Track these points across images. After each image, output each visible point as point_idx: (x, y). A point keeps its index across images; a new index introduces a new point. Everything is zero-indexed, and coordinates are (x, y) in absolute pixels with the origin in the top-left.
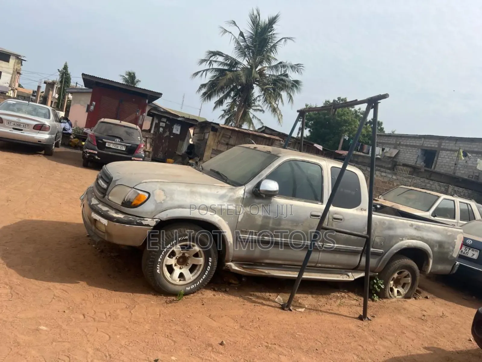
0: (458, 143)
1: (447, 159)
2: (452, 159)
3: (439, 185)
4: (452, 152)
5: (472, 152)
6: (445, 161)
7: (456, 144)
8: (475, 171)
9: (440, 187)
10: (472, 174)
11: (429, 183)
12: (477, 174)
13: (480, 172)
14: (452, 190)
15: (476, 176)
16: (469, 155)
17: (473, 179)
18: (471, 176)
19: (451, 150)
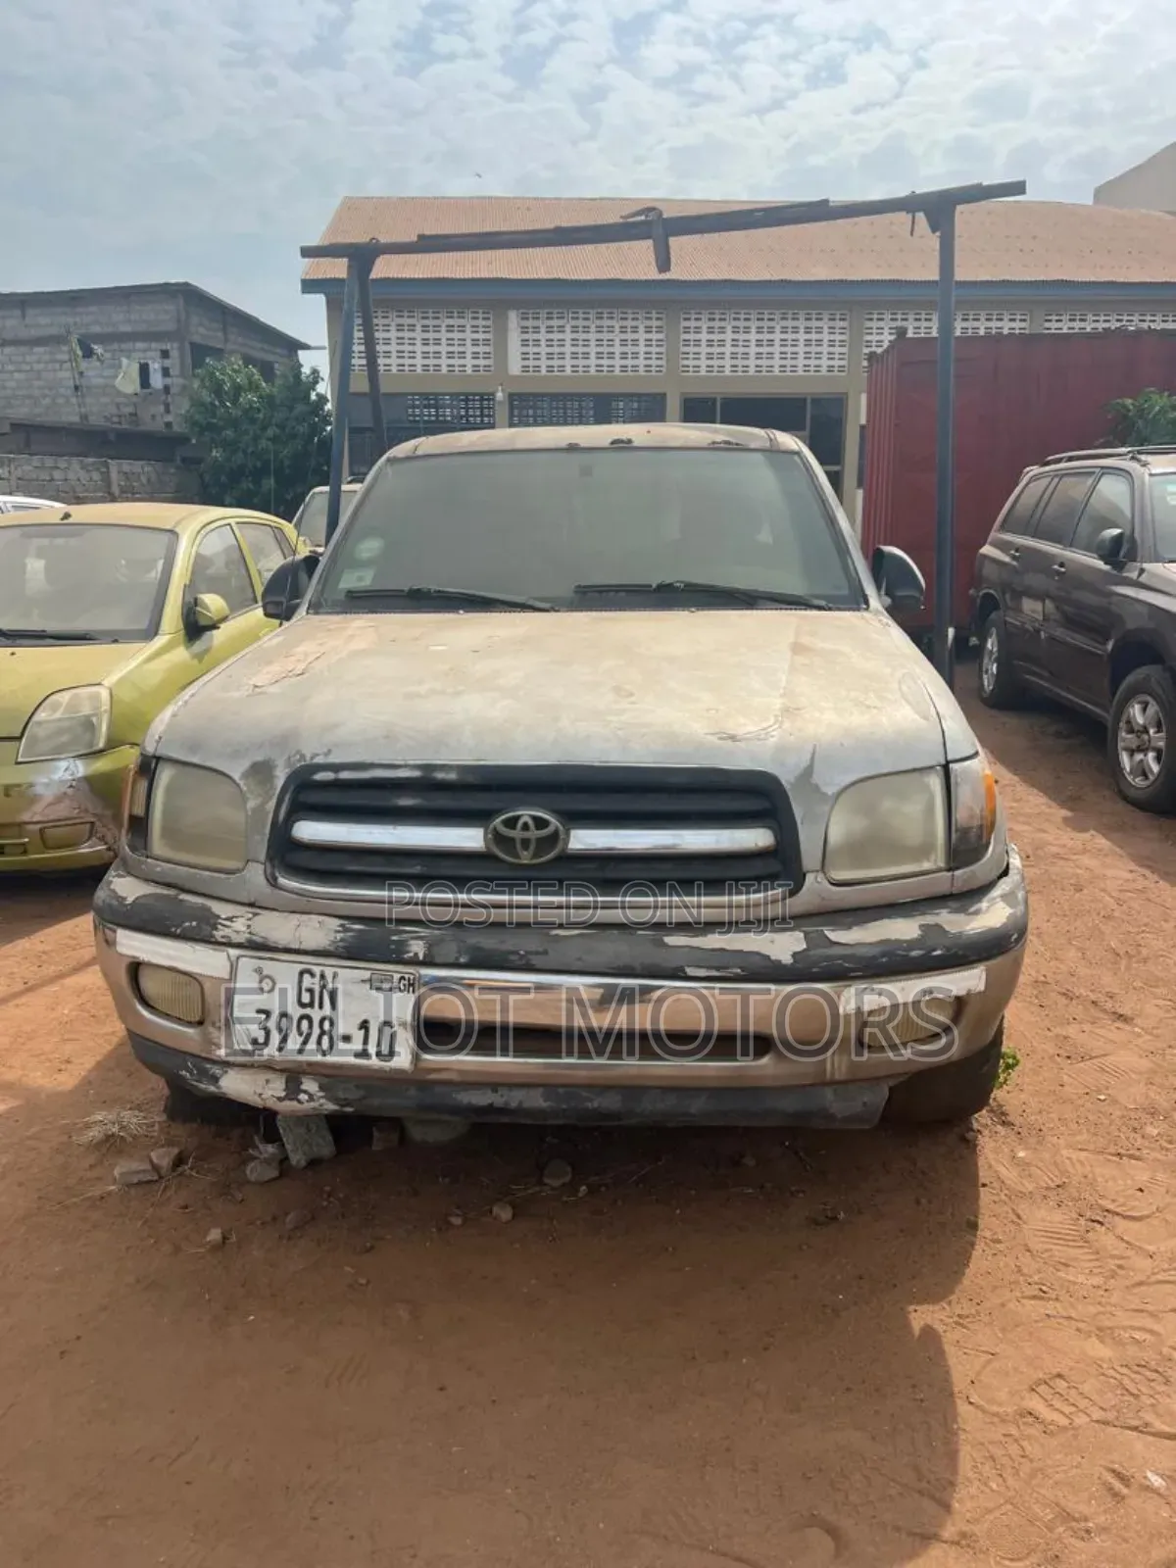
0: (30, 312)
1: (16, 375)
2: (32, 370)
3: (84, 467)
4: (23, 349)
5: (102, 339)
6: (12, 384)
7: (24, 316)
8: (121, 400)
9: (88, 471)
10: (114, 411)
11: (58, 468)
12: (130, 409)
13: (135, 399)
14: (119, 472)
15: (131, 414)
16: (98, 349)
17: (125, 426)
18: (115, 419)
19: (16, 342)
